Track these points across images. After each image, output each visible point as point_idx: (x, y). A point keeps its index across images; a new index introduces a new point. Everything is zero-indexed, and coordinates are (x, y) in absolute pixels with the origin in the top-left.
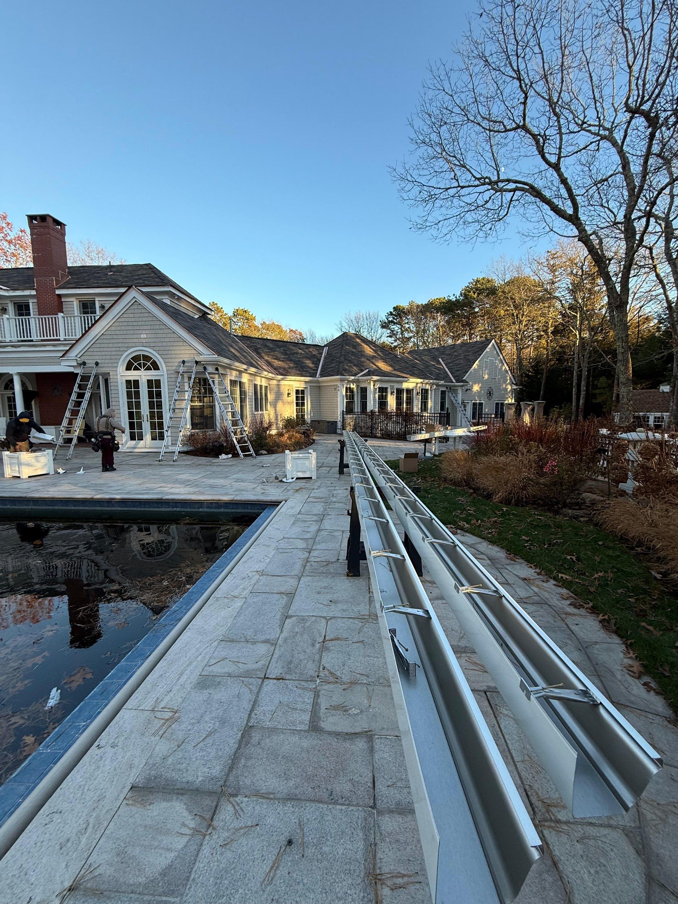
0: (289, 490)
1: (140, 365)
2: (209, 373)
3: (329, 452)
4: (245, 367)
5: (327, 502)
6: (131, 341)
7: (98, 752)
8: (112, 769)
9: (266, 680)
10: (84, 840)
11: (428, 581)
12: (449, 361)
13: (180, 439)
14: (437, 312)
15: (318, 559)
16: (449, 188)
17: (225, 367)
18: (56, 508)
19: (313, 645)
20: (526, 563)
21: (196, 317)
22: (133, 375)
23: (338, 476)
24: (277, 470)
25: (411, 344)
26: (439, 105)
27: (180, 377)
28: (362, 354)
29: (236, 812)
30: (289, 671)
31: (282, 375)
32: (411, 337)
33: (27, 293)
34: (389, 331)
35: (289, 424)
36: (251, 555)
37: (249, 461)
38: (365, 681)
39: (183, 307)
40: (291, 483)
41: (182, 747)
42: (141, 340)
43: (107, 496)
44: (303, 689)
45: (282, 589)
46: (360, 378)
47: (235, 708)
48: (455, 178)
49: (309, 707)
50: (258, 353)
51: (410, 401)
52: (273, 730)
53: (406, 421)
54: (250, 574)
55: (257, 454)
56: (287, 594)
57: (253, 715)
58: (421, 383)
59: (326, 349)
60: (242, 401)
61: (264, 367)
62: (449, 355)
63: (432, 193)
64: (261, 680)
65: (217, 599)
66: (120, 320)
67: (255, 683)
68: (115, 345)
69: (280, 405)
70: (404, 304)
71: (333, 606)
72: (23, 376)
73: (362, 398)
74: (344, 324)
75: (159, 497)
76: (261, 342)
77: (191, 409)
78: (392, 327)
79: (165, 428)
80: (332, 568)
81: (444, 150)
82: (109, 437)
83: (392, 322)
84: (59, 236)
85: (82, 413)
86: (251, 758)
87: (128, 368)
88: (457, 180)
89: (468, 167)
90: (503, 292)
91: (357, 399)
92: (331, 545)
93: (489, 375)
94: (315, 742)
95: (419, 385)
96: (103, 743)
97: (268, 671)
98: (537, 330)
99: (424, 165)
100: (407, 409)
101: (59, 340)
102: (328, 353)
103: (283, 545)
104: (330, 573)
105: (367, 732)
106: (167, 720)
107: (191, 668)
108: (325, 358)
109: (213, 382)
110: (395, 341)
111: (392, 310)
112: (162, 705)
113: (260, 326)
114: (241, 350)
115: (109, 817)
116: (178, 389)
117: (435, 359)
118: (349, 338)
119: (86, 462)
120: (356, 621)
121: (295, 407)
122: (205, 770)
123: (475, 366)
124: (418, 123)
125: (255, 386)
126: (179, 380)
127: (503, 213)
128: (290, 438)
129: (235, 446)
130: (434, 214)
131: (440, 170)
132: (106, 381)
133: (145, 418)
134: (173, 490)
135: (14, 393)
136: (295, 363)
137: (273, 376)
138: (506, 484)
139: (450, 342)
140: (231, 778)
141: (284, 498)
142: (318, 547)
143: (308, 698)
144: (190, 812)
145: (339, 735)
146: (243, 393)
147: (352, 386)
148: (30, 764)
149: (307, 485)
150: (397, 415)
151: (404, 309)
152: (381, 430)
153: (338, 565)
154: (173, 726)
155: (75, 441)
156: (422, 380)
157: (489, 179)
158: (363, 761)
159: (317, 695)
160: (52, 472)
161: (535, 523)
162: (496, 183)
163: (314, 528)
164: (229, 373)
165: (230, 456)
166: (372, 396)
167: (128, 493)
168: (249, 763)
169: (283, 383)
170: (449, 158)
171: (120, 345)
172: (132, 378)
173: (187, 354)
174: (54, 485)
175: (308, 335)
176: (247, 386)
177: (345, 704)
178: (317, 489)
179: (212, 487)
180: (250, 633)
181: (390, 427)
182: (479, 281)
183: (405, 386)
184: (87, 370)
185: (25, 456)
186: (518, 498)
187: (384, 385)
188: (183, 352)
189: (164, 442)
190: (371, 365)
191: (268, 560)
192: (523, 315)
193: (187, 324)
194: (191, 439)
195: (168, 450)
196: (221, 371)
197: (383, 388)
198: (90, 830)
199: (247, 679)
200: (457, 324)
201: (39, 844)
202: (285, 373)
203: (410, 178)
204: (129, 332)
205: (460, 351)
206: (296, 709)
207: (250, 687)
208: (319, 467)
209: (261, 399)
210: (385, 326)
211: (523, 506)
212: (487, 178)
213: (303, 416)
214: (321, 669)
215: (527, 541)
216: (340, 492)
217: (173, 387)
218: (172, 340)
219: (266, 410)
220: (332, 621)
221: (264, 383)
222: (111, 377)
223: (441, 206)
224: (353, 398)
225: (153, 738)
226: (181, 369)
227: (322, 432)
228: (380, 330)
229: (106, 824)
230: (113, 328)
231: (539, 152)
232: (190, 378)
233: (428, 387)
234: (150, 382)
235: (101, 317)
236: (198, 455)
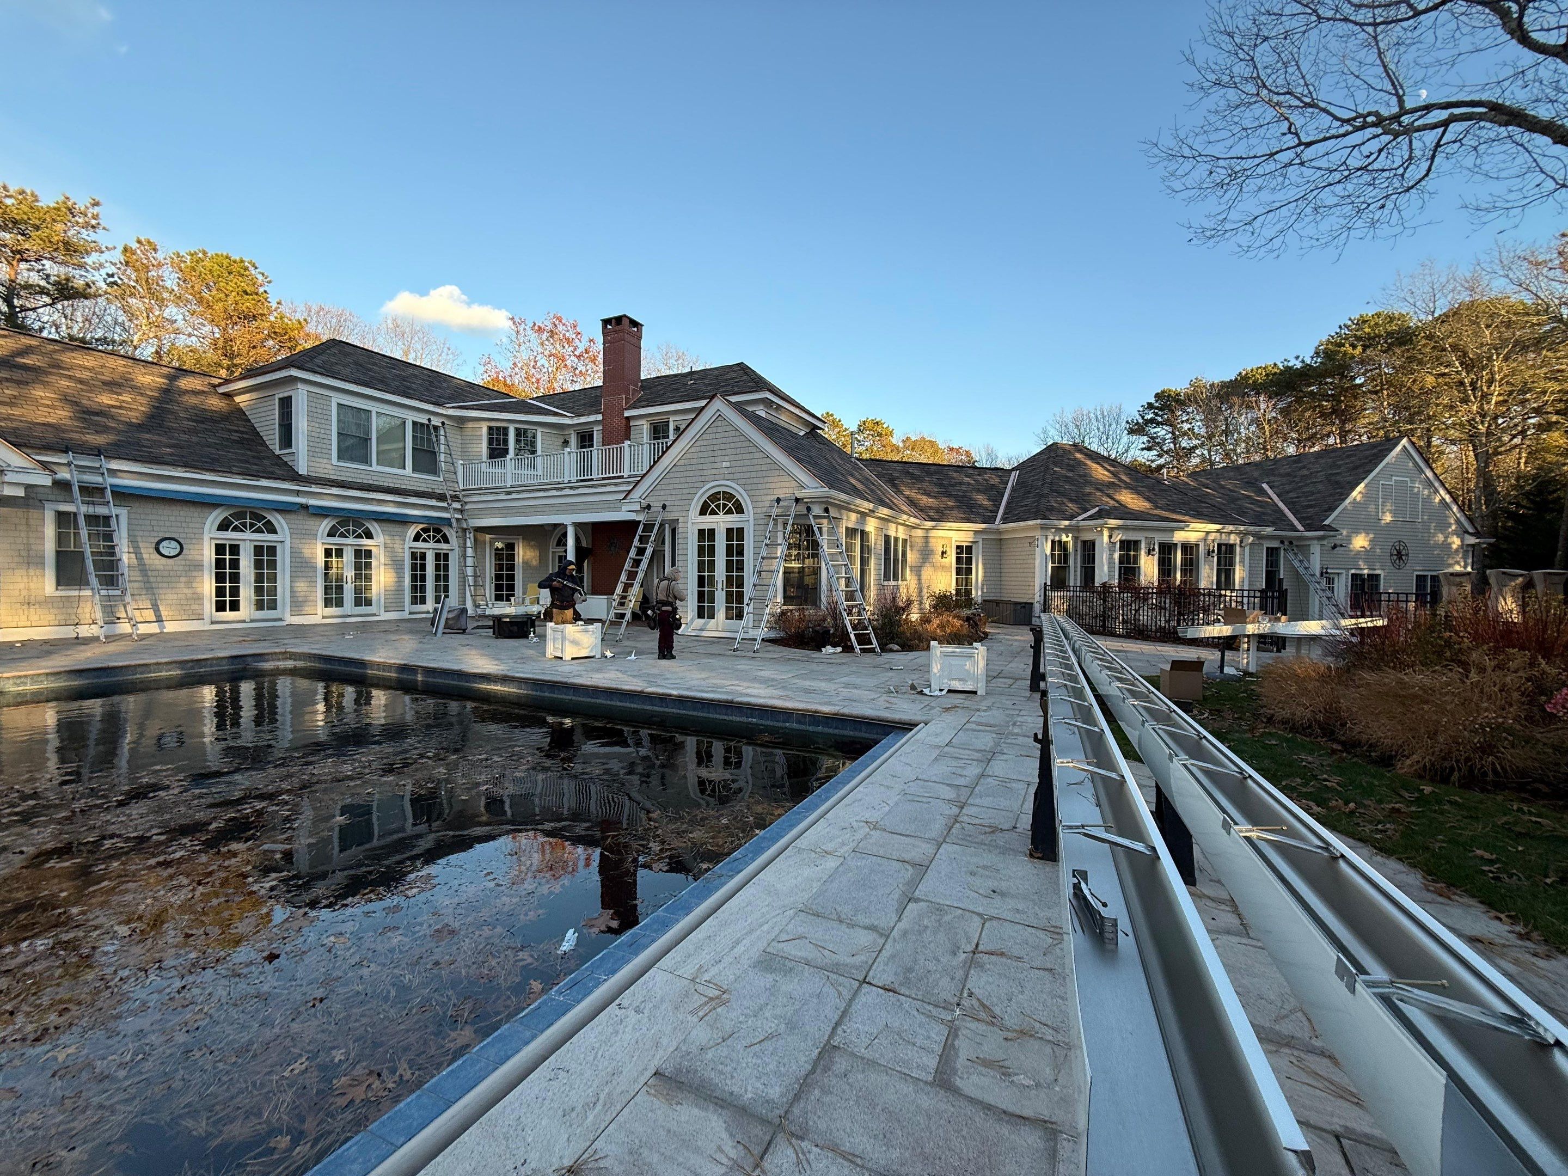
0: (933, 708)
1: (718, 506)
2: (815, 517)
3: (1015, 655)
4: (871, 506)
5: (1001, 733)
6: (709, 472)
7: (618, 1012)
8: (633, 1041)
9: (865, 985)
10: (591, 1118)
11: (1209, 898)
12: (1288, 487)
13: (765, 618)
14: (1258, 394)
15: (977, 821)
16: (1277, 153)
17: (840, 507)
18: (599, 701)
19: (954, 954)
20: (1483, 908)
21: (802, 433)
22: (709, 521)
23: (1028, 694)
24: (915, 677)
25: (1195, 461)
26: (1250, 11)
27: (771, 523)
28: (1086, 478)
29: (799, 1162)
30: (907, 982)
31: (932, 520)
32: (1195, 447)
33: (592, 418)
34: (1145, 439)
35: (942, 603)
36: (859, 796)
37: (869, 658)
38: (1051, 1038)
39: (784, 420)
40: (937, 697)
41: (729, 1042)
42: (722, 471)
43: (660, 690)
44: (928, 1016)
45: (907, 857)
46: (1082, 523)
47: (812, 1012)
48: (1292, 131)
49: (938, 1049)
50: (894, 486)
51: (1190, 566)
52: (871, 1064)
53: (1178, 603)
54: (855, 824)
55: (883, 650)
56: (914, 865)
57: (839, 1031)
58: (1218, 531)
59: (1014, 476)
60: (864, 562)
61: (904, 508)
62: (1289, 475)
63: (1238, 168)
64: (857, 984)
65: (800, 850)
66: (698, 443)
67: (847, 985)
68: (689, 480)
69: (927, 573)
70: (1180, 385)
71: (997, 900)
72: (578, 525)
73: (1084, 561)
74: (1052, 432)
75: (730, 698)
76: (900, 467)
77: (785, 573)
78: (1152, 431)
79: (746, 600)
80: (1000, 839)
81: (1264, 86)
82: (669, 609)
83: (1152, 421)
84: (634, 340)
85: (640, 575)
86: (831, 1093)
87: (703, 512)
88: (1297, 134)
89: (1322, 105)
90: (1430, 337)
91: (1075, 565)
92: (1004, 803)
93: (1394, 513)
94: (942, 1106)
95: (1211, 537)
96: (625, 1003)
97: (871, 973)
98: (1538, 411)
99: (1218, 124)
100: (1184, 582)
101: (622, 477)
102: (1020, 483)
103: (914, 788)
104: (996, 847)
105: (1045, 1122)
106: (711, 999)
107: (753, 937)
108: (1013, 489)
109: (820, 529)
110: (1160, 456)
111: (1153, 400)
112: (707, 977)
113: (901, 445)
114: (866, 481)
115: (625, 1101)
116: (767, 541)
117: (1253, 484)
118: (1060, 452)
119: (639, 645)
120: (1041, 934)
121: (954, 576)
122: (759, 1085)
123: (1357, 493)
124: (1204, 54)
125: (887, 538)
126: (770, 528)
127: (1415, 173)
128: (942, 626)
129: (848, 634)
130: (1241, 207)
131: (1256, 124)
132: (674, 531)
133: (720, 586)
134: (749, 691)
135: (566, 551)
136: (959, 501)
137: (917, 521)
138: (1433, 735)
139: (1291, 450)
140: (796, 1111)
141: (924, 718)
142: (978, 801)
143: (938, 1034)
144: (731, 1135)
145: (989, 1109)
146: (865, 548)
147: (1064, 538)
148: (538, 1008)
149: (967, 703)
150: (1160, 592)
151: (1178, 394)
152: (1124, 622)
153: (1014, 835)
154: (719, 1010)
155: (628, 616)
156: (1218, 527)
157: (1376, 114)
158: (1032, 1167)
159: (953, 1032)
160: (598, 656)
161: (1518, 829)
162: (1396, 118)
163: (973, 770)
164: (845, 517)
165: (839, 649)
166: (1105, 557)
167: (688, 689)
168: (827, 1099)
169: (934, 533)
170: (1276, 99)
171: (694, 479)
172: (706, 527)
173: (785, 490)
174: (599, 670)
175: (984, 455)
176: (872, 537)
177: (1006, 1063)
178: (985, 711)
179: (808, 691)
180: (846, 910)
181: (1145, 617)
182: (1364, 322)
183: (1179, 537)
184: (651, 516)
185: (571, 630)
186: (1471, 769)
187: (1132, 536)
188: (778, 485)
189: (743, 623)
190: (1105, 499)
191: (887, 808)
192: (1491, 381)
193: (785, 443)
194: (782, 617)
195: (746, 636)
196: (833, 512)
197: (1129, 542)
198: (599, 1107)
199: (835, 976)
200: (1307, 414)
201: (540, 1100)
202: (939, 516)
203: (1187, 152)
204: (707, 460)
205: (1317, 467)
206: (914, 1044)
207: (840, 989)
208: (991, 677)
209: (896, 560)
210: (1136, 429)
211: (1483, 790)
212: (1369, 114)
213: (968, 592)
214: (965, 995)
215: (1491, 862)
216: (1029, 719)
217: (761, 539)
218: (764, 468)
219: (904, 579)
220: (994, 923)
221: (901, 533)
222: (680, 525)
223: (1260, 189)
224: (1066, 561)
225: (689, 1018)
226: (775, 511)
227: (1001, 621)
228: (1125, 438)
229: (619, 1108)
230: (687, 456)
231: (1512, 33)
232: (785, 525)
233: (1233, 539)
234: (729, 531)
235: (674, 442)
236: (790, 646)
